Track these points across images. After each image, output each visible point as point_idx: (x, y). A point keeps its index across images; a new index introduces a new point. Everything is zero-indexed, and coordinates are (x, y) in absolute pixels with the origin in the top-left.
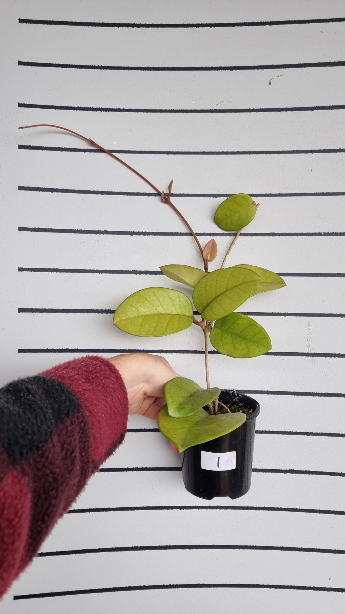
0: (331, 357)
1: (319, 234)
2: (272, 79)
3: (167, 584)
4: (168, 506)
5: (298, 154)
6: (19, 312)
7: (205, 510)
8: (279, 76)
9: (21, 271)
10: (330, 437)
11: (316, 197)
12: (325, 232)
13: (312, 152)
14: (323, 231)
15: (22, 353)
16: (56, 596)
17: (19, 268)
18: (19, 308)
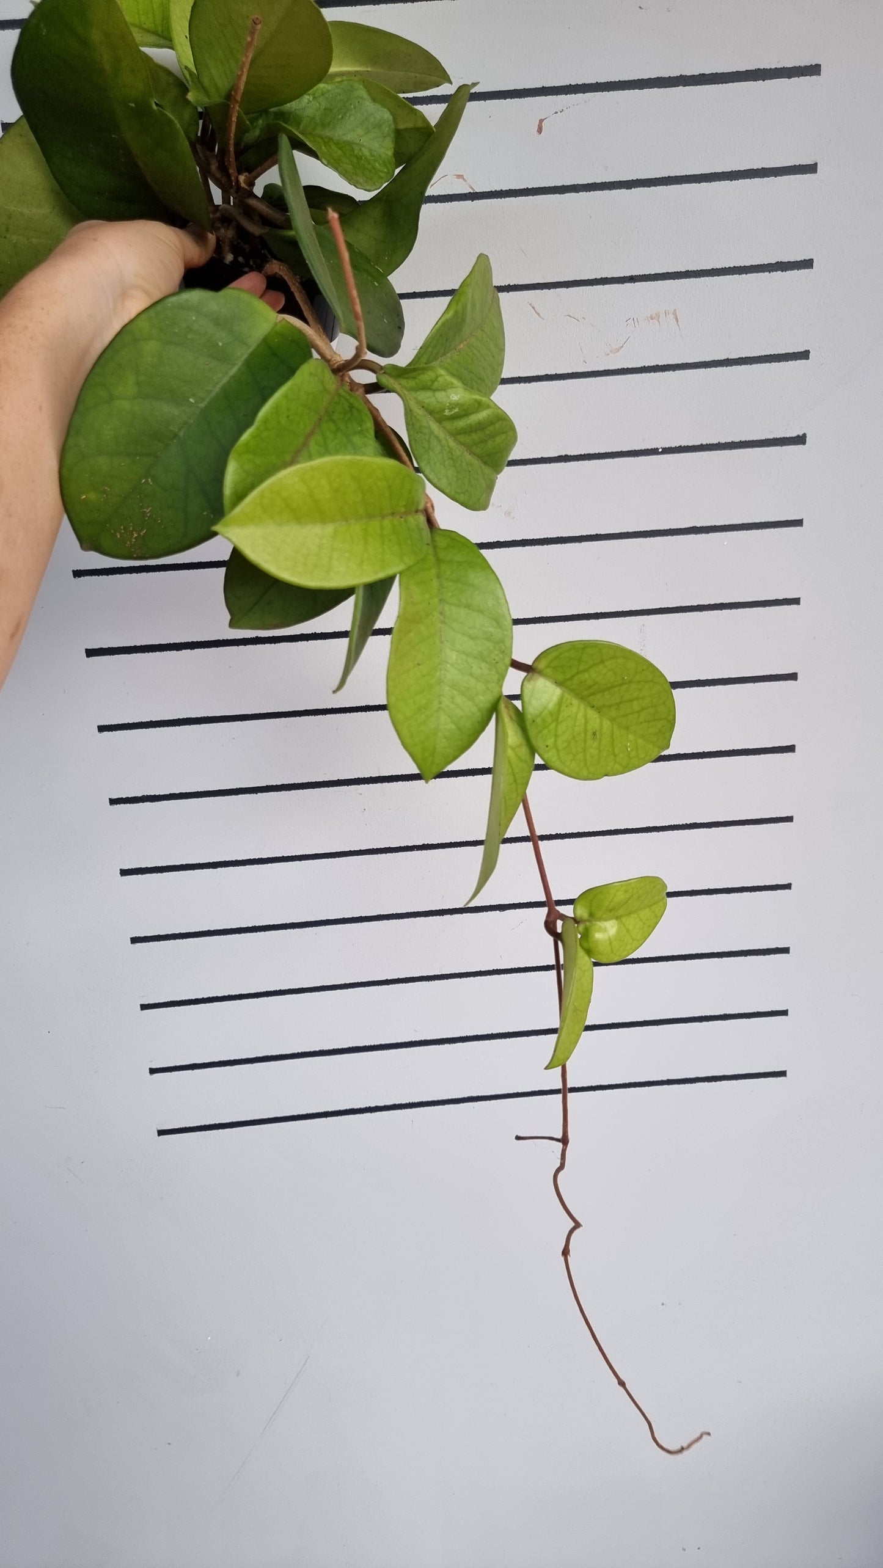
0: (684, 687)
1: (654, 452)
2: (543, 120)
3: (416, 1101)
4: (406, 978)
5: (606, 286)
6: (88, 656)
7: (472, 978)
8: (556, 113)
9: (79, 577)
10: (687, 831)
11: (644, 375)
12: (664, 446)
13: (632, 279)
14: (660, 445)
15: (106, 733)
16: (227, 1128)
17: (73, 571)
18: (86, 649)
